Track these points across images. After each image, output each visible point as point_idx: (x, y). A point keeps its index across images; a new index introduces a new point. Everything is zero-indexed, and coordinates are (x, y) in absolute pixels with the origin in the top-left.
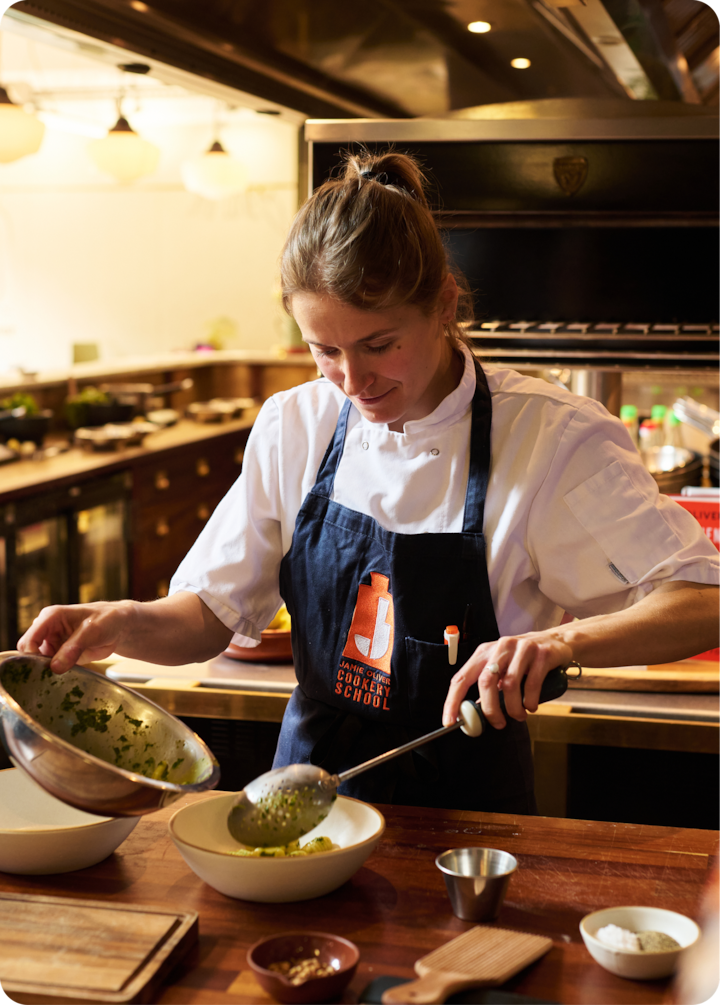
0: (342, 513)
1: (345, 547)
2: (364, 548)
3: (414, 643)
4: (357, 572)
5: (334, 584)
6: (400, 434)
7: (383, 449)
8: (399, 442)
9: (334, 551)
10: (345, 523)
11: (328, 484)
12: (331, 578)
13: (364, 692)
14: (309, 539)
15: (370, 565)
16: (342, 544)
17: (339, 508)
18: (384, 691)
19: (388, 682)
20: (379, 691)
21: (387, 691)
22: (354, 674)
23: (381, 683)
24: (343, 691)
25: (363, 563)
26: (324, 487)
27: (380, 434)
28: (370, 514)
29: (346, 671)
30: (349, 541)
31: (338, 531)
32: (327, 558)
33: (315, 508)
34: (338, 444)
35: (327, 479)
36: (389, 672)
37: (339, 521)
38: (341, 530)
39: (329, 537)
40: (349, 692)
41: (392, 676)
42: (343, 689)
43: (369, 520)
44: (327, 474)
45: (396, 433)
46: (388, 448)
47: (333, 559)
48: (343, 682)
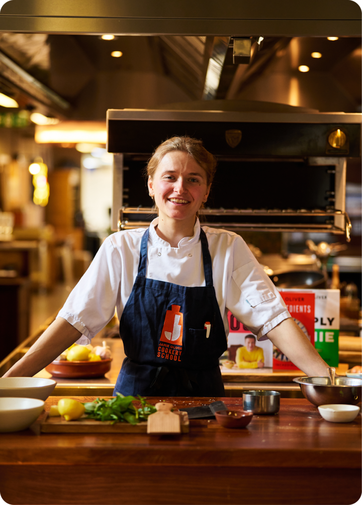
0: (154, 283)
1: (158, 296)
2: (167, 295)
3: (193, 331)
4: (165, 306)
5: (155, 311)
6: (177, 248)
7: (169, 255)
8: (176, 251)
9: (153, 298)
10: (157, 287)
11: (144, 272)
12: (154, 309)
13: (170, 355)
14: (140, 295)
15: (171, 302)
16: (156, 295)
17: (152, 281)
18: (179, 353)
19: (181, 349)
20: (177, 354)
21: (180, 353)
22: (165, 348)
23: (178, 350)
24: (161, 356)
25: (168, 302)
26: (142, 273)
27: (167, 249)
28: (168, 282)
29: (162, 347)
30: (160, 293)
31: (153, 290)
32: (150, 302)
33: (141, 282)
34: (144, 256)
35: (143, 270)
36: (181, 345)
37: (153, 286)
38: (155, 289)
39: (149, 293)
40: (163, 355)
41: (183, 346)
42: (161, 355)
43: (169, 284)
44: (142, 268)
45: (175, 248)
46: (171, 254)
47: (153, 302)
48: (161, 352)
